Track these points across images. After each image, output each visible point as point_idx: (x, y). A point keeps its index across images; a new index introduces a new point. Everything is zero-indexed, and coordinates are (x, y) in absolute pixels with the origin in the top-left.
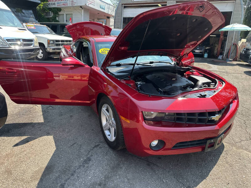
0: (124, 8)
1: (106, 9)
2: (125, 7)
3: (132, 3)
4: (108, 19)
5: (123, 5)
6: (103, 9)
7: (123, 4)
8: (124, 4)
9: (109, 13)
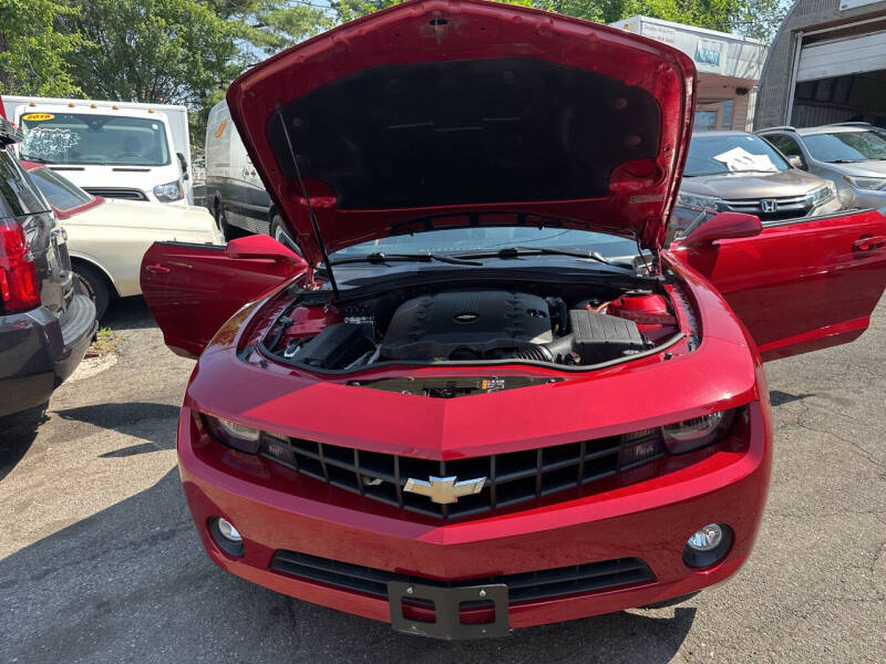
0: (803, 44)
1: (723, 60)
2: (807, 41)
3: (837, 18)
4: (742, 96)
5: (800, 35)
6: (710, 62)
7: (797, 31)
8: (805, 30)
9: (739, 75)
